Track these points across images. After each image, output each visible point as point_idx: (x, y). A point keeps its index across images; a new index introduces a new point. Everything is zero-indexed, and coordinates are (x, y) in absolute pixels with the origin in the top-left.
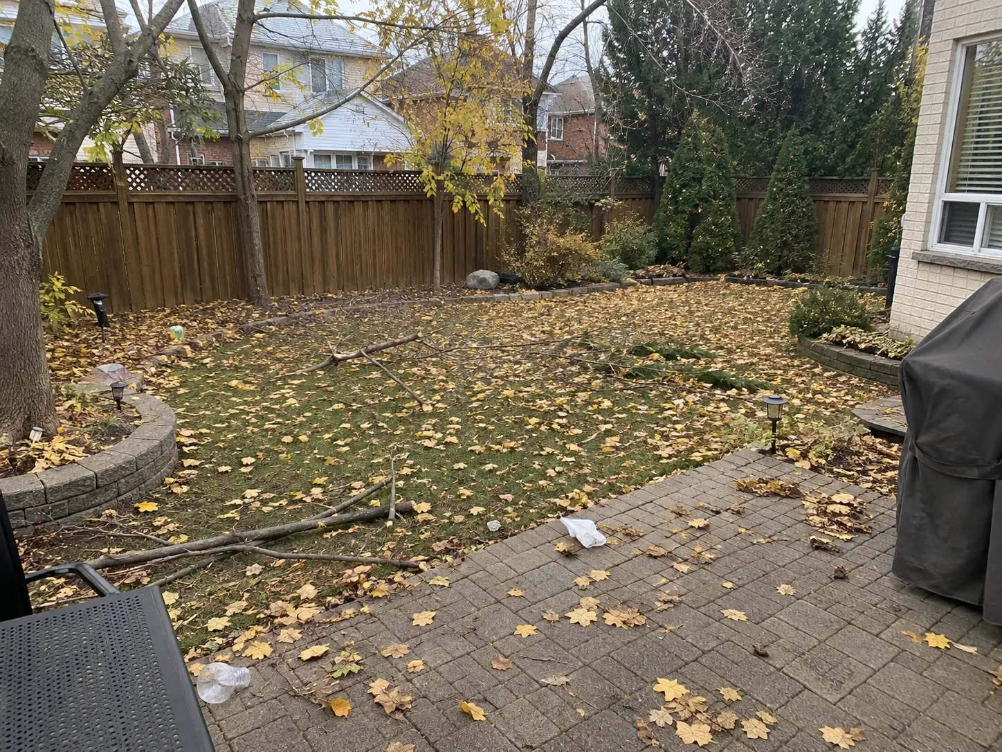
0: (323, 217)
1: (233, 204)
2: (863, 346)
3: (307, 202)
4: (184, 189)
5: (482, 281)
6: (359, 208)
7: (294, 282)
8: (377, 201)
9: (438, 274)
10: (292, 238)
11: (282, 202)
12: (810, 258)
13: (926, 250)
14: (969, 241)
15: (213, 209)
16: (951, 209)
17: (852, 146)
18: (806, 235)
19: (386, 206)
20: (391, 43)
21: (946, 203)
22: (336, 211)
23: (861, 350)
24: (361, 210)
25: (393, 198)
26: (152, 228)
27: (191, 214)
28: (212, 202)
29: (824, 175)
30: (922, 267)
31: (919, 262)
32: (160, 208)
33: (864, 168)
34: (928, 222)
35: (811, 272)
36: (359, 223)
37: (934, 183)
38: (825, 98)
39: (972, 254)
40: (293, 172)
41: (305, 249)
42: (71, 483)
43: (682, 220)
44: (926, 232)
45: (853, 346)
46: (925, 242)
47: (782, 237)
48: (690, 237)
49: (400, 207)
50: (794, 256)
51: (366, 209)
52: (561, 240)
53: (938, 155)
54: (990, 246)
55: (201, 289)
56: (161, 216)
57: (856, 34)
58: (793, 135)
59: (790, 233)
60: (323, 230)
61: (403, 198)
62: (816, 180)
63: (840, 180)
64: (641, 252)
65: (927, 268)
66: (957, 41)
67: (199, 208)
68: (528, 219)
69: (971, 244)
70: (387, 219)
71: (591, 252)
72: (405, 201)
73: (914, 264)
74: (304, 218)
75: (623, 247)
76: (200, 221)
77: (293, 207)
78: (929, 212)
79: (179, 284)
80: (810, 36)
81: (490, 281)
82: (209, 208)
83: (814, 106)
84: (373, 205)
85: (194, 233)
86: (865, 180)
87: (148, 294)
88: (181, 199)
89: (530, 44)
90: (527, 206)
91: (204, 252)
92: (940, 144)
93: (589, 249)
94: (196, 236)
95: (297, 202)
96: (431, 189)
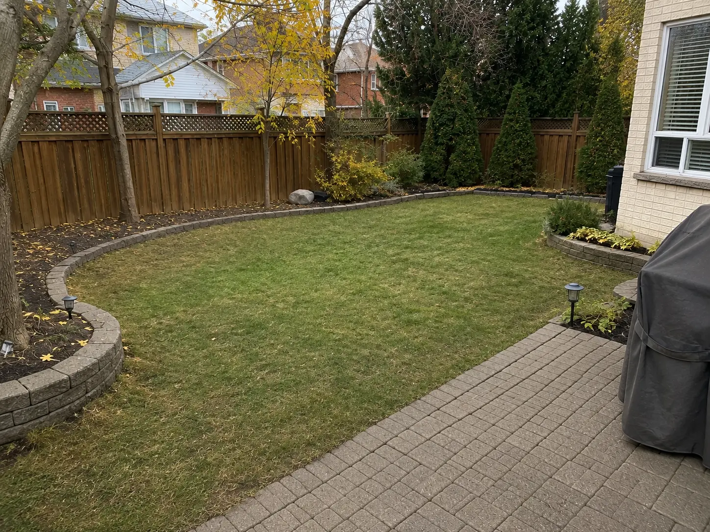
0: (177, 152)
1: (105, 142)
2: (601, 241)
3: (164, 140)
4: (64, 130)
5: (301, 197)
6: (204, 143)
7: (155, 201)
8: (218, 138)
9: (268, 193)
10: (153, 167)
11: (145, 139)
12: (534, 176)
13: (643, 172)
14: (676, 165)
15: (88, 146)
16: (661, 142)
17: (559, 96)
18: (530, 159)
19: (226, 142)
20: (225, 17)
21: (656, 138)
22: (187, 146)
23: (601, 244)
24: (206, 146)
25: (231, 136)
26: (38, 162)
27: (71, 151)
28: (87, 141)
29: (541, 116)
30: (640, 183)
31: (638, 180)
32: (44, 146)
33: (569, 111)
34: (644, 152)
35: (535, 186)
36: (205, 155)
37: (648, 124)
38: (538, 61)
39: (678, 174)
40: (152, 116)
41: (164, 177)
42: (51, 386)
43: (441, 150)
44: (643, 159)
45: (594, 241)
46: (642, 165)
47: (513, 161)
48: (447, 162)
49: (236, 141)
50: (524, 175)
51: (210, 144)
52: (359, 166)
53: (651, 104)
54: (690, 168)
55: (81, 210)
56: (45, 153)
57: (557, 17)
58: (519, 88)
59: (519, 158)
60: (178, 162)
61: (238, 136)
62: (535, 120)
63: (552, 120)
64: (414, 173)
65: (644, 184)
66: (664, 23)
67: (77, 145)
68: (332, 150)
69: (678, 167)
70: (226, 152)
71: (380, 174)
72: (239, 138)
73: (634, 181)
74: (162, 152)
75: (401, 170)
76: (78, 156)
77: (153, 144)
78: (645, 145)
79: (62, 208)
80: (528, 16)
81: (308, 197)
82: (85, 145)
83: (531, 67)
84: (215, 142)
85: (73, 166)
86: (569, 120)
87: (37, 215)
88: (62, 138)
89: (328, 20)
90: (331, 141)
91: (83, 181)
92: (652, 97)
93: (379, 173)
94: (75, 168)
95: (157, 139)
96: (261, 128)
